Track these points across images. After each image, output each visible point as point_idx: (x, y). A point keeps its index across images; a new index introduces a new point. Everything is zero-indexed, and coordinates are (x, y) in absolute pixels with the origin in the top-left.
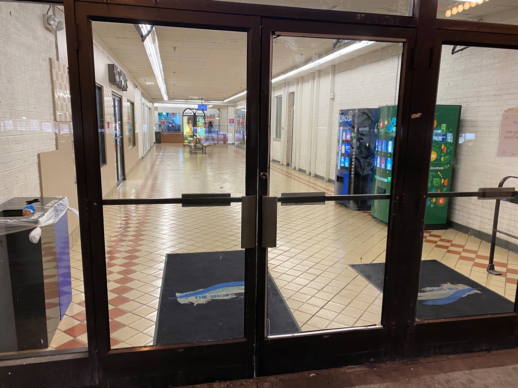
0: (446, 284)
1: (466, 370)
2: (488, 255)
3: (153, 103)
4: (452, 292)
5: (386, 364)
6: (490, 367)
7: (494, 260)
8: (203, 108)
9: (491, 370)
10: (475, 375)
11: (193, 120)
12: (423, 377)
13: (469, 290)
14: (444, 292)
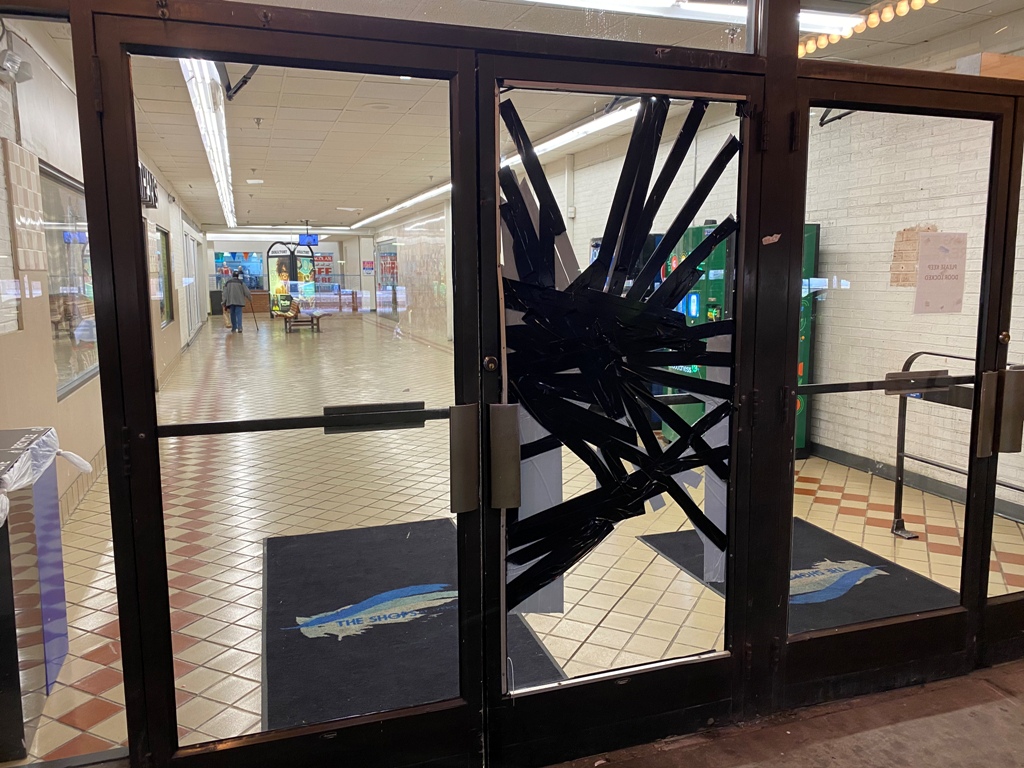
0: (823, 563)
1: (888, 724)
2: (892, 502)
3: (205, 235)
4: (837, 576)
5: (738, 726)
6: (928, 715)
7: (903, 512)
8: (310, 241)
9: (931, 719)
10: (906, 733)
11: (290, 266)
12: (811, 747)
13: (865, 571)
14: (822, 577)
